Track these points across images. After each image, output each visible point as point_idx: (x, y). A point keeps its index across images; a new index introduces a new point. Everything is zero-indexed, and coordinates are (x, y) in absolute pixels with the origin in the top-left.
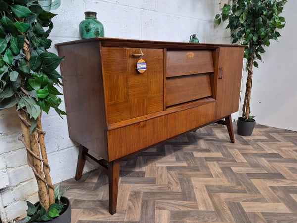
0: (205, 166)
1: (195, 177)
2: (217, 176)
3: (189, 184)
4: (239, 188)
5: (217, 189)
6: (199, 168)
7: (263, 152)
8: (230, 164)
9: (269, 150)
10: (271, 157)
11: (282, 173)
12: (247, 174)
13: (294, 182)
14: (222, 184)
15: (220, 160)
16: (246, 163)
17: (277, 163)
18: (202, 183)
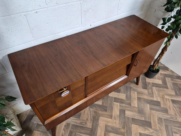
0: (111, 107)
1: (103, 116)
2: (115, 118)
3: (97, 122)
4: (123, 130)
5: (111, 129)
6: (108, 108)
7: (152, 99)
8: (126, 107)
9: (156, 97)
10: (154, 105)
11: (152, 122)
12: (132, 118)
13: (155, 132)
14: (114, 125)
15: (122, 103)
16: (136, 108)
17: (154, 111)
18: (104, 123)
